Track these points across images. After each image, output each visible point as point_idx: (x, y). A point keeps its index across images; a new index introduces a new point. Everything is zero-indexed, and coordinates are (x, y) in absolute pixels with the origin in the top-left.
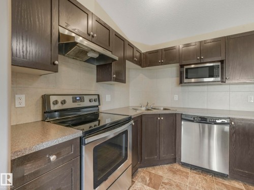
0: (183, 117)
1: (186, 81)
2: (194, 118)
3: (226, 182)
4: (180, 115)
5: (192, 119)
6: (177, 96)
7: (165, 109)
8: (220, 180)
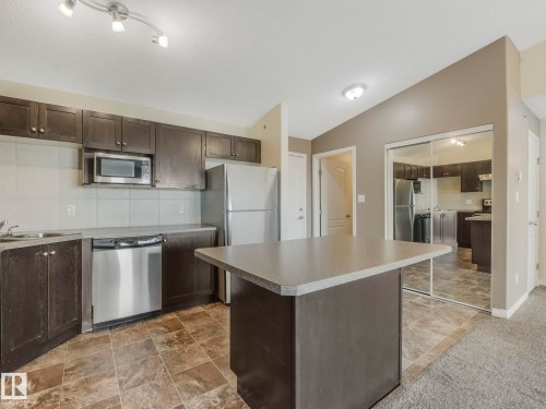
0: (95, 244)
1: (98, 179)
2: (116, 242)
3: (159, 320)
4: (90, 242)
5: (113, 244)
6: (74, 206)
7: (48, 235)
8: (152, 321)
